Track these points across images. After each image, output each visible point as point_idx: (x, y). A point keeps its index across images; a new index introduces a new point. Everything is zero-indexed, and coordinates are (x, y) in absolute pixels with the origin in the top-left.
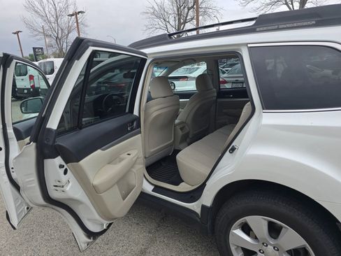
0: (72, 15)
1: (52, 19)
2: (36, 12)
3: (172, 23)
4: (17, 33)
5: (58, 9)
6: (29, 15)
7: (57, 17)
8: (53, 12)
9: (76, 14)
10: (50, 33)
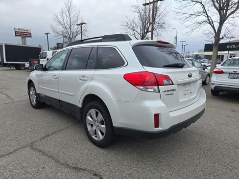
0: (79, 25)
1: (68, 27)
2: (59, 22)
3: (139, 31)
4: (47, 34)
5: (72, 21)
6: (55, 24)
7: (71, 25)
8: (69, 23)
9: (81, 24)
10: (66, 35)
